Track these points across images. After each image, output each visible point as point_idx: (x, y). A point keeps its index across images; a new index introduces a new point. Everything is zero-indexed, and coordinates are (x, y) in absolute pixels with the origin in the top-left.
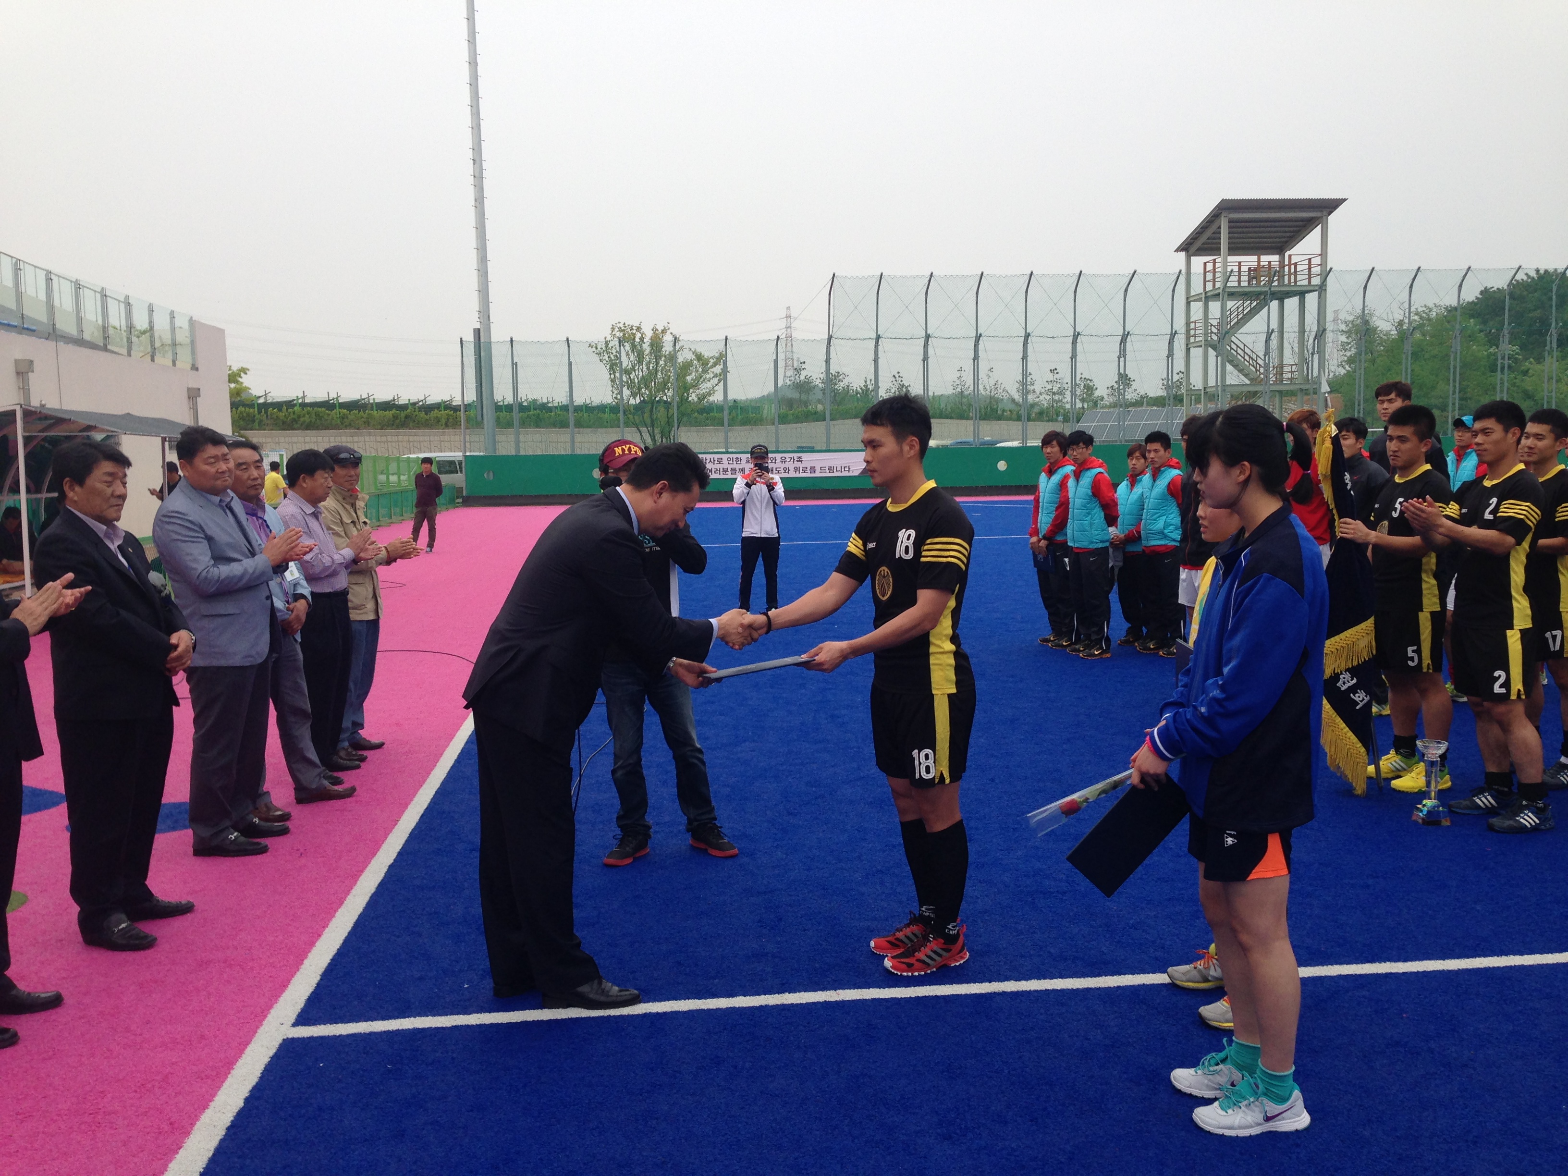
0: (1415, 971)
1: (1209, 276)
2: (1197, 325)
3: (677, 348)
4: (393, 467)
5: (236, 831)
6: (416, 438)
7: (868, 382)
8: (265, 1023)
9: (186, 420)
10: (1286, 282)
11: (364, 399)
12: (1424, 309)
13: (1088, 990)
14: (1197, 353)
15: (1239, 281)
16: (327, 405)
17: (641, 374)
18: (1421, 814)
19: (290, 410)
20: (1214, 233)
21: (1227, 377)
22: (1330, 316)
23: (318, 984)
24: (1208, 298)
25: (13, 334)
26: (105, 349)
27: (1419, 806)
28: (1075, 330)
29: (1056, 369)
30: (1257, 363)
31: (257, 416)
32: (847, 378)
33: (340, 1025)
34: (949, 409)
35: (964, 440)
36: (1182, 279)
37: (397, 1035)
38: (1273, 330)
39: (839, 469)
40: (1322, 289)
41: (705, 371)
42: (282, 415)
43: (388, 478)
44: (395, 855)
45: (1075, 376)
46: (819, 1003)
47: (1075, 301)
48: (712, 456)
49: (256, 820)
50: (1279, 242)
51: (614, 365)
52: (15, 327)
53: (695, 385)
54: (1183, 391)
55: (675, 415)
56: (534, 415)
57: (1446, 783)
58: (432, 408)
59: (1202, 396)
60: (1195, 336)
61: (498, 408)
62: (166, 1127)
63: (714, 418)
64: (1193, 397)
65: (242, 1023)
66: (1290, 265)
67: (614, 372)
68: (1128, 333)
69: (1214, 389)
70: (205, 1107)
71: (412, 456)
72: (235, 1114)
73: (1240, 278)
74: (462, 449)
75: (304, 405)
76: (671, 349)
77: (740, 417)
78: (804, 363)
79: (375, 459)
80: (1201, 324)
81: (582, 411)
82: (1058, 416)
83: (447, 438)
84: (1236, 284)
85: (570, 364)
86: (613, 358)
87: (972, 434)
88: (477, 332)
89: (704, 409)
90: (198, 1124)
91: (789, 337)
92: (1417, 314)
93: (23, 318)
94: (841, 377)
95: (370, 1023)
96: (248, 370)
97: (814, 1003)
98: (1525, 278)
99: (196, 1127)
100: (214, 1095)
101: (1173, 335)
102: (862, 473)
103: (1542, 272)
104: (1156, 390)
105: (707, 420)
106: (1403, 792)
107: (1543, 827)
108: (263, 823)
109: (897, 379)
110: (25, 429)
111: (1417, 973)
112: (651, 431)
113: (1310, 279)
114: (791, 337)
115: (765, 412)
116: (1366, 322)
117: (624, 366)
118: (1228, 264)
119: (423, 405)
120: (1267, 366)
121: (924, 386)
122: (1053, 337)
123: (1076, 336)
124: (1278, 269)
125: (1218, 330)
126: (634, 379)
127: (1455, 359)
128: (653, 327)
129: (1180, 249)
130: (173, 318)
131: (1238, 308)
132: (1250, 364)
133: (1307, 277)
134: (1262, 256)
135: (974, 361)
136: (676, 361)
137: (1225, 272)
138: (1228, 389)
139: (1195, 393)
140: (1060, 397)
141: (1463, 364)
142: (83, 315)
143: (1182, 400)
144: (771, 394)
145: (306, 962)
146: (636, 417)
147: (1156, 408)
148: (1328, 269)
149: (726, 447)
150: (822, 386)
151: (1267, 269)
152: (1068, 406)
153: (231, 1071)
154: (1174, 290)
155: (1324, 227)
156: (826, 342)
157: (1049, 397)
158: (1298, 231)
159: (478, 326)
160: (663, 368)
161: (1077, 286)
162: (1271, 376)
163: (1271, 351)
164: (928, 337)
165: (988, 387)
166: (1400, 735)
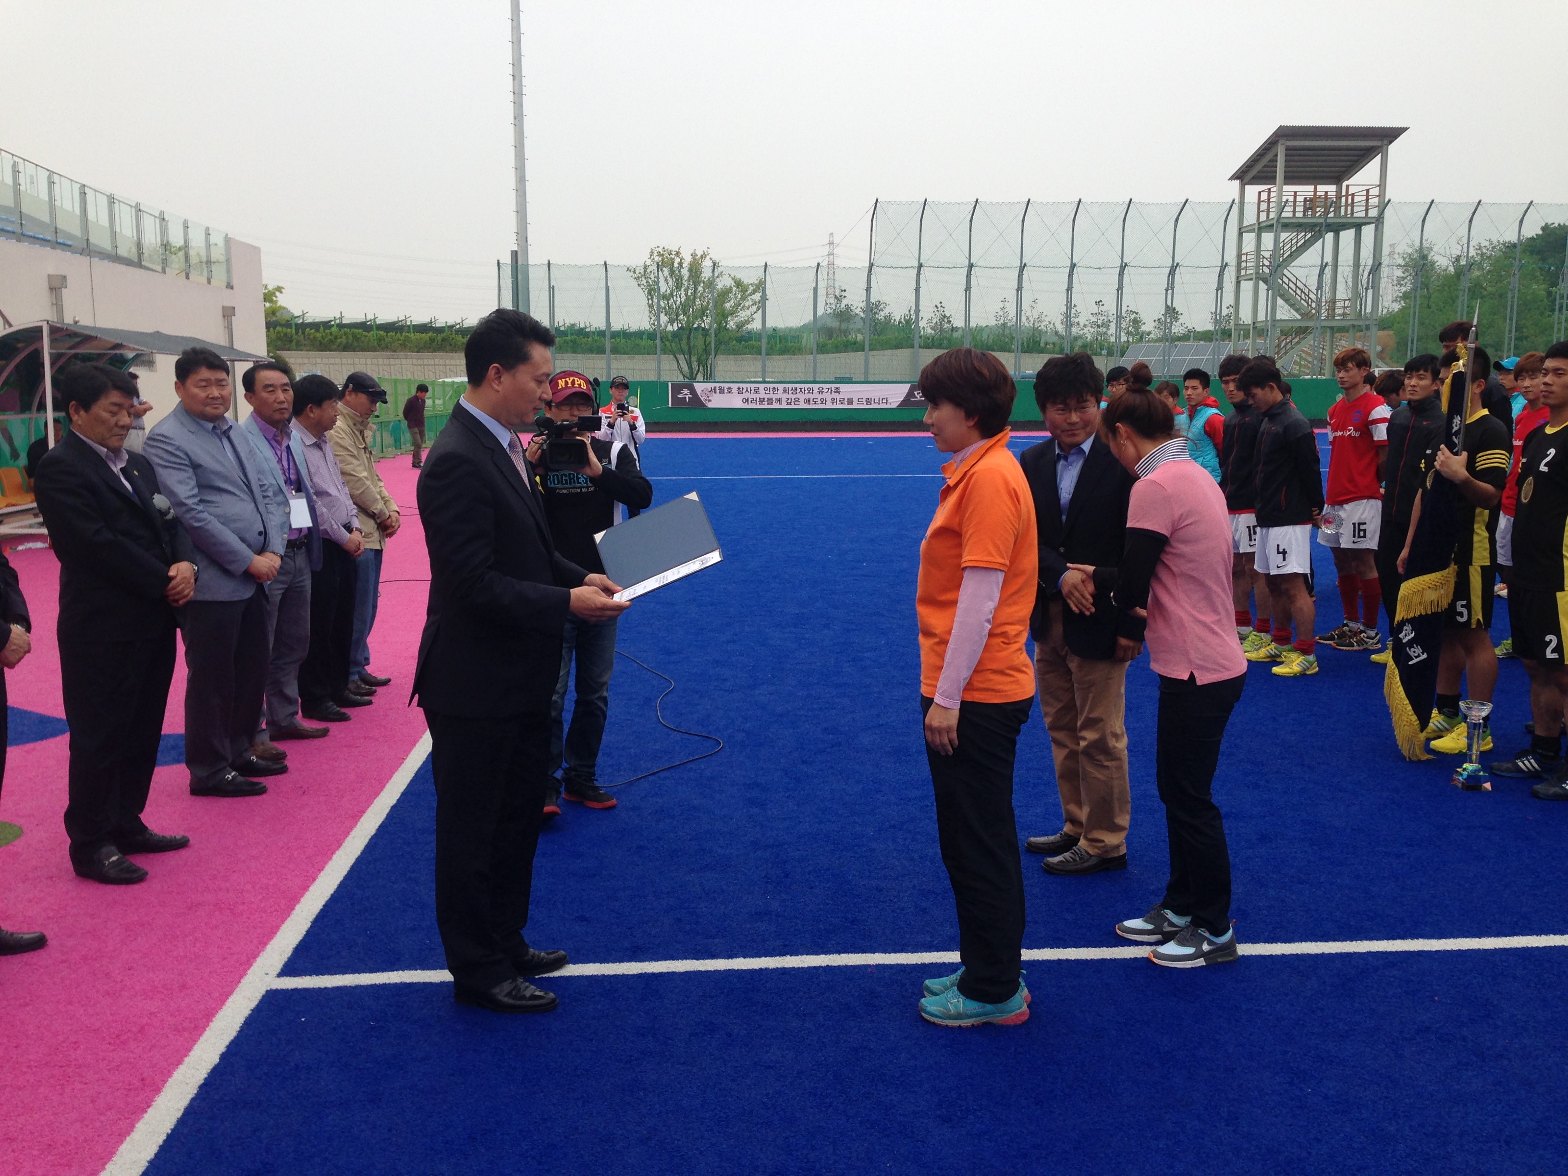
0: (1449, 949)
1: (1264, 206)
2: (1249, 257)
3: (716, 275)
5: (234, 770)
6: (453, 362)
7: (910, 313)
8: (249, 972)
9: (219, 340)
10: (1343, 213)
11: (401, 321)
12: (1487, 244)
13: (1103, 961)
14: (1247, 287)
15: (1294, 212)
16: (363, 326)
17: (679, 299)
18: (1460, 778)
19: (328, 331)
20: (1270, 161)
21: (1278, 311)
22: (1386, 250)
23: (308, 932)
24: (1261, 228)
25: (48, 248)
26: (139, 264)
27: (1458, 770)
28: (1122, 261)
29: (1101, 301)
30: (1309, 298)
31: (295, 337)
32: (887, 307)
33: (326, 976)
34: (991, 341)
36: (1235, 209)
37: (383, 989)
38: (1327, 264)
39: (877, 401)
40: (1379, 221)
41: (744, 298)
42: (319, 335)
44: (399, 795)
45: (1121, 309)
46: (820, 967)
47: (1123, 231)
48: (748, 385)
49: (254, 758)
50: (1337, 172)
51: (652, 290)
52: (49, 241)
53: (733, 313)
54: (1232, 325)
55: (713, 344)
56: (571, 341)
57: (1488, 744)
59: (1251, 331)
60: (1246, 268)
62: (137, 1083)
63: (753, 347)
64: (1242, 332)
65: (226, 972)
66: (1347, 195)
67: (652, 299)
68: (1177, 264)
69: (1263, 324)
70: (180, 1062)
71: (447, 380)
72: (209, 1071)
73: (1295, 208)
75: (341, 326)
76: (711, 274)
77: (778, 346)
78: (845, 291)
80: (1253, 256)
81: (619, 336)
82: (1102, 349)
84: (1291, 215)
85: (607, 288)
86: (651, 283)
88: (515, 254)
89: (742, 337)
91: (831, 264)
92: (1478, 249)
93: (56, 233)
94: (882, 306)
95: (357, 975)
96: (283, 288)
97: (815, 967)
99: (167, 1084)
100: (188, 1050)
101: (1224, 267)
102: (899, 406)
104: (1203, 323)
105: (745, 348)
106: (1443, 753)
108: (260, 761)
109: (940, 309)
110: (52, 347)
111: (1451, 952)
112: (688, 360)
113: (1367, 210)
114: (834, 264)
115: (804, 342)
116: (1424, 257)
117: (662, 290)
118: (1284, 194)
119: (460, 328)
120: (1319, 301)
121: (966, 318)
122: (1100, 268)
123: (1123, 267)
124: (1334, 200)
125: (1270, 263)
126: (672, 305)
127: (1513, 297)
128: (692, 252)
129: (1233, 178)
130: (208, 234)
131: (1292, 239)
132: (1301, 298)
133: (1364, 208)
134: (1318, 186)
135: (1018, 291)
136: (715, 288)
137: (1279, 202)
138: (1278, 324)
139: (1244, 327)
140: (1105, 330)
141: (1520, 302)
142: (118, 230)
143: (1230, 336)
144: (809, 324)
145: (298, 908)
146: (673, 344)
147: (1202, 343)
148: (1386, 201)
149: (764, 377)
150: (862, 315)
151: (1323, 200)
152: (1113, 339)
153: (210, 1024)
154: (1226, 221)
155: (1384, 157)
156: (867, 270)
157: (1093, 330)
158: (1357, 161)
159: (515, 248)
160: (702, 295)
161: (1126, 215)
162: (1323, 311)
163: (1324, 286)
164: (971, 266)
165: (1031, 319)
166: (1443, 693)
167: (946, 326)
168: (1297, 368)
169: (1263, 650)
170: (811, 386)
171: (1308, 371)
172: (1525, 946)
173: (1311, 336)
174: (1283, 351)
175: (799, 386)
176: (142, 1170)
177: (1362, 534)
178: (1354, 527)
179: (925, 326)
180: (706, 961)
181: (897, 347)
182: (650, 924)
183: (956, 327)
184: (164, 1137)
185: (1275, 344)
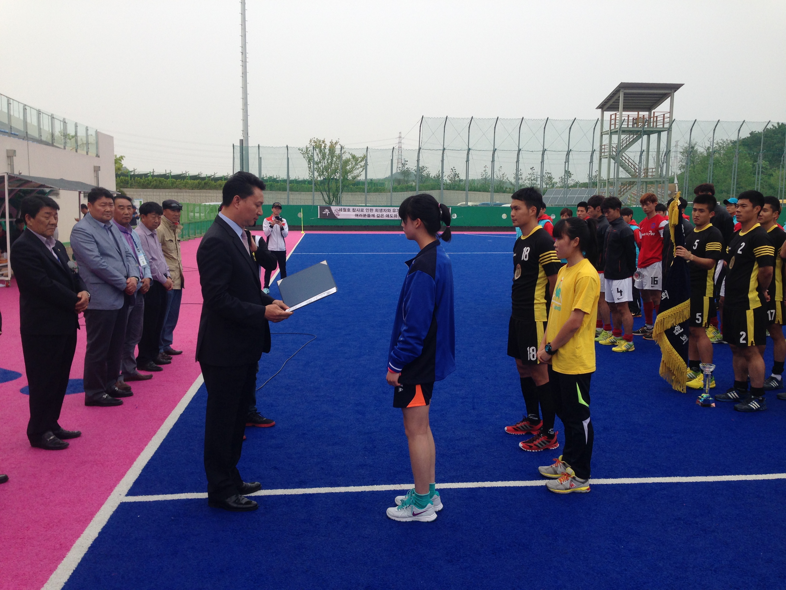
1: (613, 122)
2: (606, 147)
3: (342, 152)
4: (197, 209)
5: (107, 393)
6: (210, 195)
7: (438, 172)
8: (112, 494)
9: (92, 183)
10: (652, 126)
11: (184, 174)
12: (721, 141)
13: (527, 487)
14: (605, 161)
15: (628, 125)
16: (165, 176)
17: (324, 165)
18: (700, 401)
19: (146, 179)
20: (616, 100)
21: (620, 173)
22: (673, 144)
23: (140, 475)
24: (612, 133)
25: (7, 136)
26: (52, 145)
27: (699, 397)
28: (544, 148)
29: (533, 167)
30: (635, 167)
31: (130, 181)
32: (427, 169)
33: (149, 496)
34: (479, 187)
35: (486, 202)
36: (599, 123)
37: (178, 502)
38: (644, 150)
40: (669, 130)
41: (356, 164)
42: (142, 181)
43: (194, 215)
44: (184, 409)
45: (543, 172)
46: (391, 490)
47: (544, 133)
48: (358, 208)
49: (117, 389)
50: (649, 105)
51: (310, 160)
52: (7, 133)
53: (351, 171)
54: (597, 180)
55: (340, 187)
56: (270, 184)
57: (713, 385)
58: (218, 179)
59: (607, 183)
60: (604, 149)
62: (58, 546)
63: (361, 188)
64: (602, 184)
65: (101, 494)
66: (654, 117)
67: (310, 164)
68: (571, 150)
69: (613, 180)
70: (78, 537)
71: (207, 204)
72: (93, 541)
73: (628, 123)
75: (153, 176)
76: (339, 152)
77: (373, 188)
78: (407, 161)
79: (188, 205)
80: (608, 147)
81: (293, 183)
84: (626, 126)
85: (288, 159)
86: (310, 156)
87: (490, 200)
88: (242, 141)
89: (355, 183)
90: (74, 545)
91: (400, 147)
92: (717, 144)
93: (11, 129)
94: (424, 169)
95: (165, 495)
96: (125, 157)
98: (772, 127)
99: (73, 547)
100: (83, 531)
101: (593, 151)
103: (780, 124)
104: (584, 179)
105: (357, 189)
106: (692, 388)
107: (761, 409)
108: (120, 390)
109: (454, 170)
110: (9, 186)
111: (692, 483)
112: (328, 194)
113: (663, 124)
114: (401, 148)
115: (386, 186)
116: (692, 148)
117: (316, 160)
118: (623, 116)
119: (213, 177)
120: (640, 169)
121: (467, 175)
122: (532, 151)
123: (544, 151)
124: (648, 119)
125: (616, 150)
126: (320, 167)
127: (735, 168)
128: (330, 141)
129: (598, 108)
130: (87, 130)
131: (627, 138)
132: (631, 167)
133: (662, 123)
134: (640, 112)
135: (492, 162)
136: (342, 159)
137: (621, 119)
138: (620, 180)
139: (603, 181)
140: (535, 182)
141: (739, 170)
142: (42, 127)
143: (596, 185)
144: (389, 177)
145: (135, 463)
146: (321, 187)
147: (583, 189)
148: (673, 120)
149: (366, 203)
150: (415, 173)
151: (642, 119)
153: (93, 518)
154: (594, 129)
155: (672, 99)
156: (418, 151)
157: (529, 182)
158: (659, 100)
159: (242, 138)
160: (335, 162)
161: (545, 125)
162: (642, 174)
163: (643, 161)
164: (469, 150)
165: (499, 176)
166: (693, 359)
167: (457, 179)
168: (630, 201)
169: (608, 339)
170: (389, 208)
171: (634, 203)
172: (728, 480)
173: (636, 186)
174: (622, 193)
175: (383, 208)
176: (61, 587)
177: (656, 282)
178: (652, 279)
179: (446, 179)
180: (336, 488)
181: (432, 189)
182: (308, 470)
183: (462, 180)
184: (72, 571)
185: (619, 190)
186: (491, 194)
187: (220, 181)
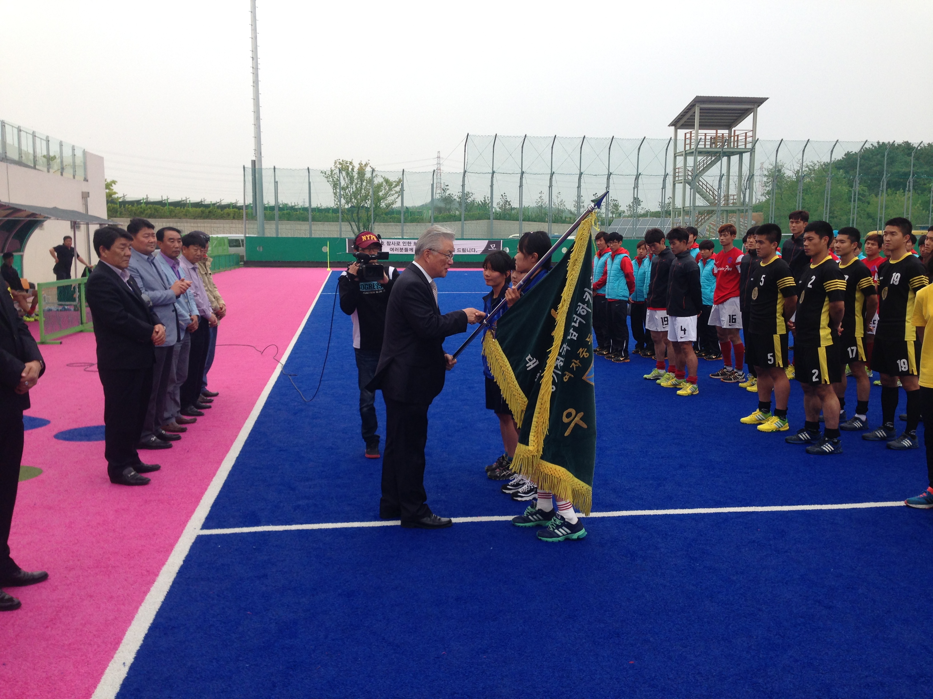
1: (688, 141)
2: (680, 170)
3: (374, 175)
5: (155, 436)
6: (215, 225)
7: (486, 198)
8: (186, 528)
9: (80, 209)
10: (732, 146)
11: (184, 201)
12: (811, 164)
14: (679, 187)
15: (705, 145)
16: (161, 203)
17: (352, 190)
19: (139, 206)
20: (691, 116)
21: (697, 200)
22: (757, 165)
24: (687, 154)
26: (34, 168)
28: (609, 171)
29: (596, 194)
30: (714, 194)
31: (119, 209)
32: (473, 195)
33: (225, 529)
34: (534, 216)
36: (672, 143)
38: (723, 174)
39: (469, 250)
40: (752, 151)
41: (390, 190)
42: (134, 208)
47: (609, 154)
48: (394, 241)
49: (163, 432)
50: (729, 122)
51: (335, 185)
53: (384, 198)
54: (671, 208)
55: (372, 216)
56: (287, 214)
57: (786, 427)
58: (224, 207)
59: (682, 212)
60: (678, 176)
61: (266, 208)
62: (145, 573)
63: (395, 218)
64: (677, 213)
65: (174, 528)
66: (734, 136)
67: (336, 189)
68: (640, 174)
69: (689, 208)
70: (163, 564)
73: (705, 143)
74: (244, 232)
75: (147, 203)
76: (370, 175)
77: (410, 218)
78: (448, 186)
80: (682, 170)
81: (315, 211)
83: (234, 225)
84: (703, 146)
85: (310, 183)
86: (335, 180)
88: (254, 162)
89: (389, 212)
92: (807, 167)
94: (470, 195)
96: (117, 182)
98: (871, 147)
100: (166, 559)
101: (666, 176)
102: (482, 253)
103: (881, 143)
104: (655, 207)
105: (391, 219)
106: (763, 431)
107: (836, 452)
108: (167, 434)
109: (504, 197)
112: (357, 225)
113: (746, 145)
114: (440, 170)
115: (425, 215)
116: (779, 171)
117: (342, 184)
118: (699, 134)
119: (219, 205)
120: (719, 195)
121: (520, 202)
122: (596, 175)
123: (609, 175)
124: (727, 138)
125: (692, 173)
126: (348, 193)
127: (827, 194)
128: (359, 162)
129: (671, 125)
130: (73, 150)
131: (704, 161)
132: (710, 194)
133: (744, 143)
134: (718, 130)
135: (550, 188)
136: (373, 183)
137: (697, 139)
138: (696, 208)
139: (678, 210)
141: (832, 196)
142: (22, 147)
143: (670, 214)
144: (429, 203)
146: (348, 216)
147: (655, 218)
148: (756, 139)
149: (402, 236)
150: (457, 199)
151: (721, 138)
152: (604, 216)
154: (667, 149)
155: (755, 115)
156: (462, 174)
158: (740, 116)
159: (254, 158)
160: (365, 187)
161: (610, 145)
162: (721, 201)
163: (722, 186)
164: (523, 173)
165: (557, 204)
166: (762, 401)
167: (508, 207)
168: (708, 233)
169: (671, 382)
171: (714, 235)
173: (715, 216)
174: (700, 224)
177: (734, 321)
178: (730, 317)
179: (496, 207)
181: (479, 219)
183: (514, 208)
184: (166, 593)
185: (696, 220)
186: (549, 225)
187: (227, 209)
